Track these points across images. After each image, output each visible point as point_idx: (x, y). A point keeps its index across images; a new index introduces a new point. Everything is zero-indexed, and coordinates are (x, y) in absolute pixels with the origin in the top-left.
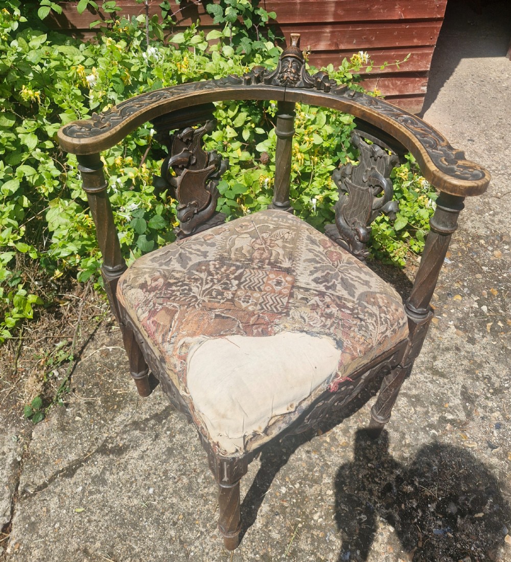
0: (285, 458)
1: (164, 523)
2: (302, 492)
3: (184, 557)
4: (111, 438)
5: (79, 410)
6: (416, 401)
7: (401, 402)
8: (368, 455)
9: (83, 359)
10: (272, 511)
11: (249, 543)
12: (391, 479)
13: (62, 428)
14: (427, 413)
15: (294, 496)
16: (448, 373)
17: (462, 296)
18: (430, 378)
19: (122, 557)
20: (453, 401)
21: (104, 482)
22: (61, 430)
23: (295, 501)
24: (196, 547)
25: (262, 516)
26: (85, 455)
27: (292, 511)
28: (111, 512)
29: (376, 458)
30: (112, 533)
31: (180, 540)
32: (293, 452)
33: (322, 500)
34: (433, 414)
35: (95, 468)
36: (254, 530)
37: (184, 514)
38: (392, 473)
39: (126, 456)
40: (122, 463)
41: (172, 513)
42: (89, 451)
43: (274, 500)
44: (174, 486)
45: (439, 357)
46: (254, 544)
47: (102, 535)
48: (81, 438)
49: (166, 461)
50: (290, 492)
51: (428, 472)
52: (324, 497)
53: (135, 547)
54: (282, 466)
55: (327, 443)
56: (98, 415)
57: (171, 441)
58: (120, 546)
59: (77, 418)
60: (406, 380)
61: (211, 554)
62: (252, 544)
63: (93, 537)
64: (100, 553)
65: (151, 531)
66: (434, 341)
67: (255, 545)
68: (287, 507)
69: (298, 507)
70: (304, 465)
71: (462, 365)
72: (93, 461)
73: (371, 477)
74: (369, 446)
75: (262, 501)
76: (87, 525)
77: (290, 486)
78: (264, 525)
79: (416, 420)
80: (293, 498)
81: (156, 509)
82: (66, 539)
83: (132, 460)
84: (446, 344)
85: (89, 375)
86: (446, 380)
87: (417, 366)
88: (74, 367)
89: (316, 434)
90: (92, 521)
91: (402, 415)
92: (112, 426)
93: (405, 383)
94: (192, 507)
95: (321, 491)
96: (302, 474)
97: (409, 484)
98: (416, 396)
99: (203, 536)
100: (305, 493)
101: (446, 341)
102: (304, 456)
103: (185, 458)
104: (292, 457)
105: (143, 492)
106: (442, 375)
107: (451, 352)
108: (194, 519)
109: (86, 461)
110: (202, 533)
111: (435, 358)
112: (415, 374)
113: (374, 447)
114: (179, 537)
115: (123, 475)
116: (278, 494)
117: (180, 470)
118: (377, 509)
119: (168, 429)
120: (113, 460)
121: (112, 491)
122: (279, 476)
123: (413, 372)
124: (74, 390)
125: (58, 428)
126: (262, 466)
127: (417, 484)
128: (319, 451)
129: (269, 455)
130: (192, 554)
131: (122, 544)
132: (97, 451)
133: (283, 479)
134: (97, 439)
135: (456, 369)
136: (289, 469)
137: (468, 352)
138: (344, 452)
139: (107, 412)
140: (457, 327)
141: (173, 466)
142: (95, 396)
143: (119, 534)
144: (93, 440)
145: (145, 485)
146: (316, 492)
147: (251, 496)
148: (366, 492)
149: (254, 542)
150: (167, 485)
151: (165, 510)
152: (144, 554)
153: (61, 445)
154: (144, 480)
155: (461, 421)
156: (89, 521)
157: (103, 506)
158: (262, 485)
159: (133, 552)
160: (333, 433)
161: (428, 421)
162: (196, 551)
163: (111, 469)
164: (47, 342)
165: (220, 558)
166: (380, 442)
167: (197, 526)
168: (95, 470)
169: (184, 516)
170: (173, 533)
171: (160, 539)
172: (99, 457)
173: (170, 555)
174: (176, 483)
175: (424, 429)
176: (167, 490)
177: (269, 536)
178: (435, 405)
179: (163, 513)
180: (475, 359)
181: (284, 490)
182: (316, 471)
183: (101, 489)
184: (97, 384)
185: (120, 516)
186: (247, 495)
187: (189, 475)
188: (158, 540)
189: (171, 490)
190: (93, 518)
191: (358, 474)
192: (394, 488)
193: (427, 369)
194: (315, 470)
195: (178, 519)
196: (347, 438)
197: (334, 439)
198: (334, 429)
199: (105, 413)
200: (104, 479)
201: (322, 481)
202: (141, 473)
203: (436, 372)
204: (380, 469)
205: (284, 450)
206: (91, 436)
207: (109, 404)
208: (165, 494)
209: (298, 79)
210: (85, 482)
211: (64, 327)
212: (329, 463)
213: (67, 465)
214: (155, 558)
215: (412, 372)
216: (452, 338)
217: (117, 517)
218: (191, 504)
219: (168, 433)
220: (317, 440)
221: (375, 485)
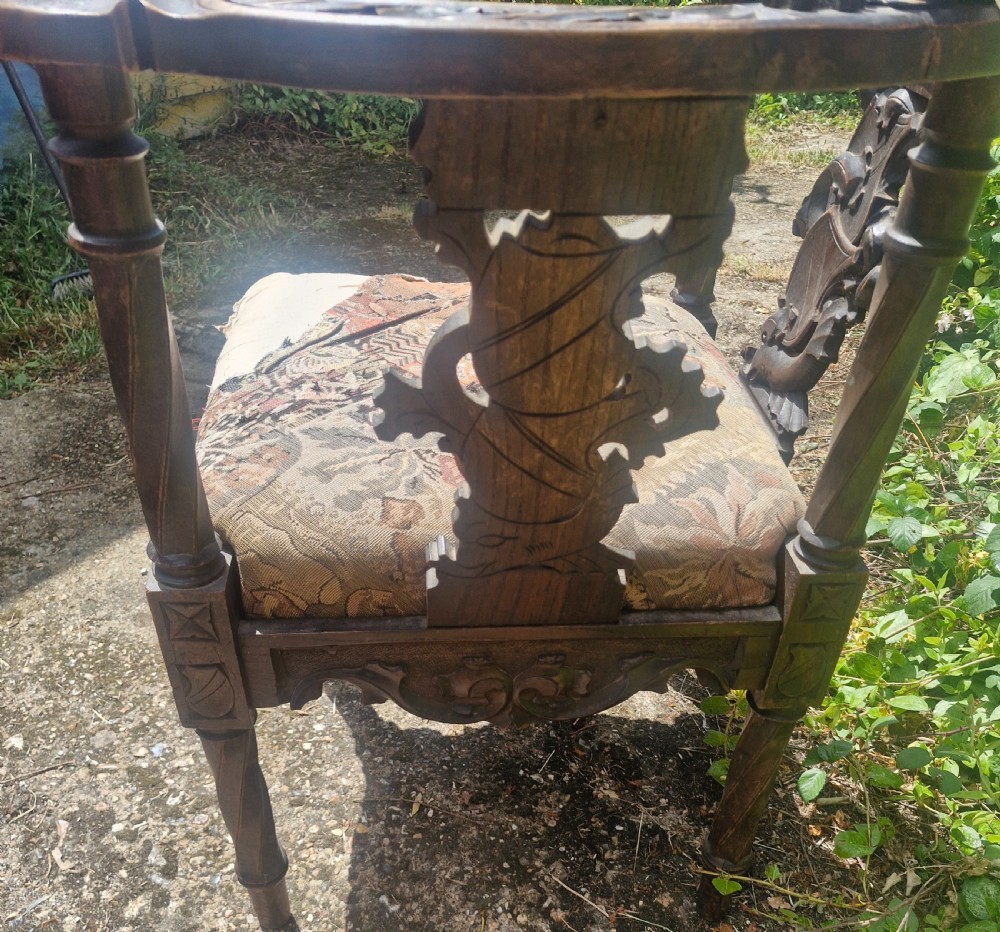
32: (365, 770)
55: (333, 828)
89: (364, 820)
126: (381, 720)
129: (390, 736)
148: (201, 830)
196: (312, 866)
198: (347, 857)
212: (296, 809)
220: (354, 815)
221: (195, 850)
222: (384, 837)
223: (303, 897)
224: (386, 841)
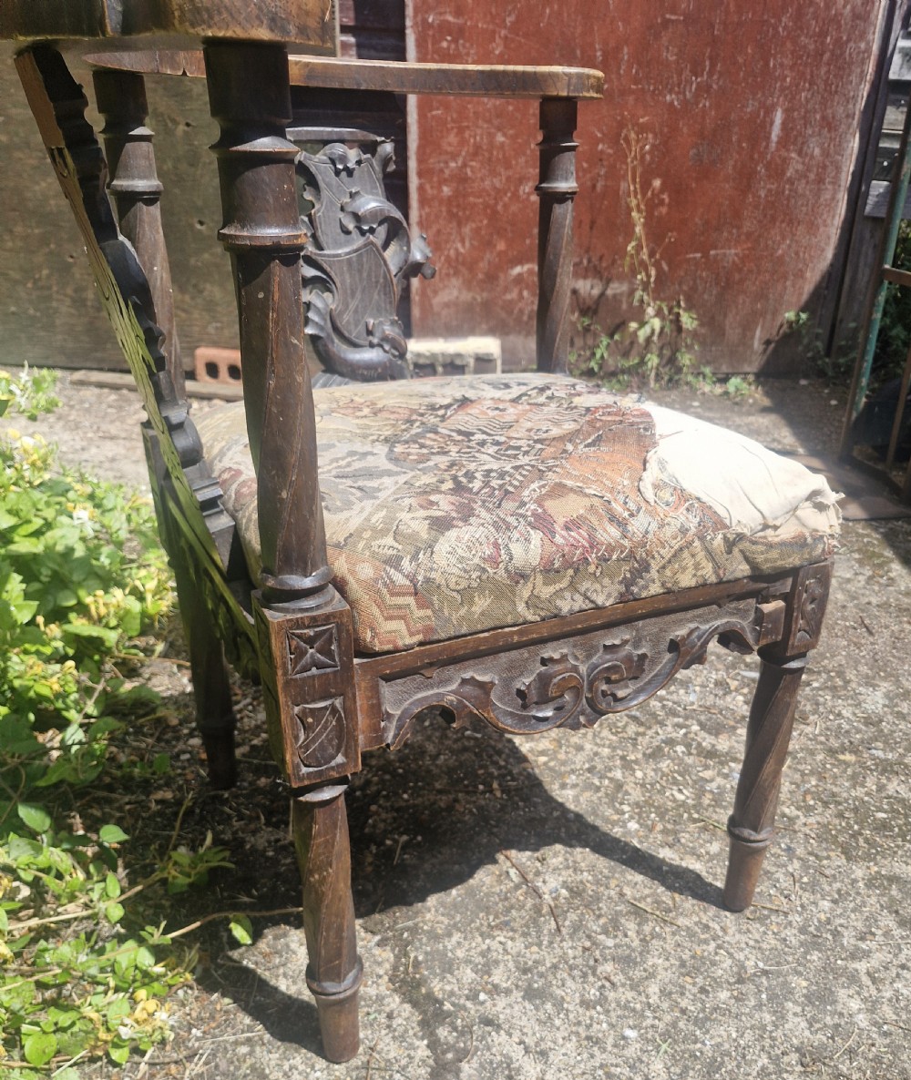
1: (703, 1010)
2: (637, 805)
10: (671, 846)
15: (644, 815)
23: (653, 815)
24: (747, 959)
31: (735, 983)
37: (682, 974)
41: (682, 994)
44: (621, 990)
49: (559, 1004)
50: (636, 818)
53: (760, 1064)
57: (508, 992)
65: (724, 1034)
68: (665, 827)
70: (587, 794)
77: (626, 816)
78: (698, 859)
81: (674, 1024)
94: (667, 959)
95: (635, 783)
96: (604, 800)
99: (726, 945)
100: (638, 802)
102: (570, 792)
103: (555, 967)
104: (572, 807)
105: (632, 1051)
108: (693, 957)
110: (719, 947)
114: (729, 984)
116: (641, 833)
117: (584, 975)
119: (473, 997)
122: (605, 828)
128: (563, 774)
133: (614, 823)
136: (594, 813)
141: (571, 990)
145: (615, 1046)
150: (618, 1005)
151: (675, 1006)
152: (772, 1047)
154: (604, 1050)
159: (771, 1068)
162: (753, 959)
167: (706, 954)
169: (688, 974)
170: (724, 995)
171: (737, 1017)
173: (768, 1000)
174: (613, 984)
176: (629, 1002)
179: (683, 1011)
181: (633, 826)
182: (600, 782)
186: (641, 873)
187: (596, 961)
188: (741, 1020)
189: (630, 995)
194: (598, 784)
195: (694, 984)
201: (619, 780)
202: (585, 1056)
205: (556, 814)
208: (638, 1007)
214: (776, 1027)
218: (660, 961)
219: (482, 996)
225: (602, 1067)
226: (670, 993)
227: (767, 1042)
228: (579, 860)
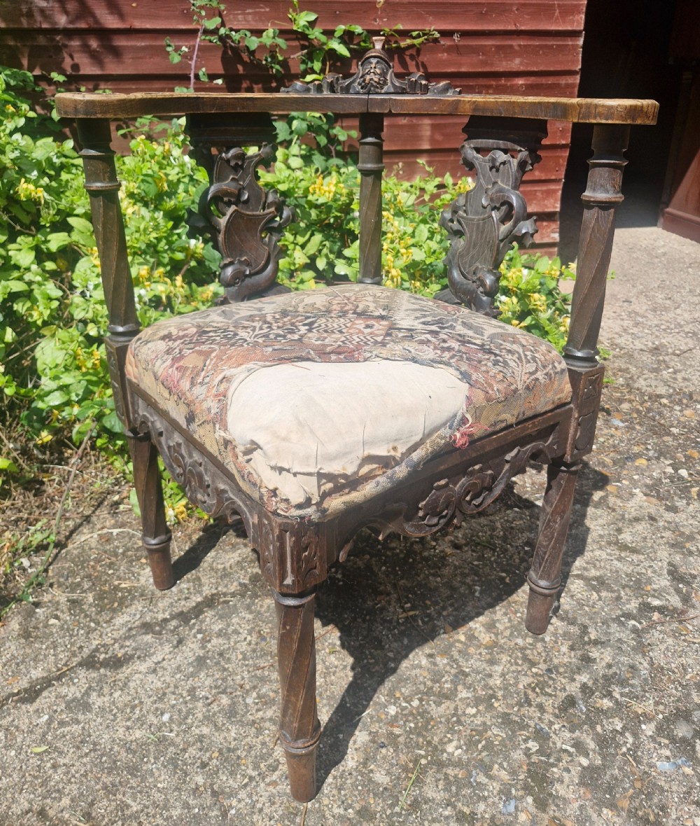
0: (393, 665)
1: (186, 764)
2: (424, 712)
3: (218, 816)
4: (104, 646)
5: (57, 610)
6: (600, 584)
7: (576, 586)
8: (531, 657)
9: (70, 546)
10: (373, 741)
11: (335, 792)
12: (574, 689)
13: (26, 634)
14: (618, 598)
15: (410, 718)
16: (643, 547)
17: (648, 460)
18: (615, 554)
19: (106, 820)
20: (657, 582)
21: (87, 707)
22: (24, 637)
23: (412, 725)
24: (240, 801)
25: (356, 749)
26: (58, 670)
27: (408, 740)
28: (95, 750)
29: (545, 661)
30: (93, 782)
31: (213, 789)
32: (406, 656)
33: (459, 722)
34: (629, 601)
35: (73, 689)
36: (344, 771)
37: (220, 751)
38: (574, 680)
39: (126, 671)
40: (120, 680)
41: (201, 750)
42: (66, 665)
43: (377, 725)
44: (204, 710)
45: (626, 530)
46: (343, 792)
47: (74, 787)
48: (55, 648)
49: (193, 675)
50: (404, 712)
51: (633, 678)
52: (463, 719)
53: (133, 804)
54: (388, 677)
55: (461, 642)
56: (86, 616)
57: (203, 647)
58: (105, 802)
59: (52, 621)
60: (578, 558)
61: (267, 810)
62: (340, 793)
63: (58, 791)
64: (67, 816)
65: (163, 778)
66: (614, 510)
67: (345, 795)
68: (399, 736)
69: (419, 735)
70: (426, 674)
71: (662, 537)
72: (71, 679)
73: (540, 686)
74: (530, 644)
75: (356, 728)
76: (51, 772)
77: (404, 704)
78: (360, 763)
79: (602, 609)
80: (410, 721)
81: (173, 744)
82: (9, 795)
83: (137, 676)
84: (634, 514)
85: (78, 566)
86: (641, 557)
87: (594, 541)
88: (56, 555)
89: (442, 631)
90: (60, 766)
91: (579, 603)
92: (109, 630)
93: (579, 562)
94: (235, 739)
95: (456, 709)
96: (422, 687)
97: (605, 696)
98: (596, 579)
99: (254, 783)
100: (429, 713)
101: (633, 510)
102: (424, 662)
103: (225, 670)
104: (405, 664)
105: (152, 719)
106: (634, 551)
107: (643, 523)
108: (239, 757)
109: (59, 678)
110: (251, 778)
111: (619, 531)
112: (592, 551)
113: (539, 645)
114: (212, 785)
115: (121, 696)
116: (383, 717)
117: (216, 687)
118: (555, 733)
119: (199, 631)
120: (106, 675)
121: (99, 720)
122: (383, 690)
123: (589, 548)
124: (51, 585)
125: (19, 635)
126: (355, 677)
127: (618, 696)
128: (449, 654)
129: (365, 661)
130: (233, 812)
131: (109, 800)
132: (80, 664)
133: (391, 695)
134: (81, 648)
135: (655, 542)
136: (400, 681)
137: (669, 523)
138: (490, 654)
139: (101, 611)
140: (646, 495)
141: (205, 682)
142: (85, 592)
143: (104, 783)
144: (75, 649)
145: (157, 709)
146: (448, 712)
147: (338, 721)
148: (533, 709)
149: (344, 789)
150: (193, 709)
151: (188, 744)
152: (147, 814)
153: (20, 658)
154: (154, 702)
155: (675, 609)
156: (54, 767)
157: (81, 742)
158: (354, 705)
159: (127, 812)
160: (471, 629)
161: (621, 609)
162: (239, 806)
163: (101, 688)
164: (17, 526)
165: (282, 818)
166: (547, 639)
167: (243, 768)
168: (71, 691)
169: (221, 754)
170: (200, 780)
171: (178, 789)
172: (82, 673)
173: (194, 815)
174: (209, 704)
175: (617, 620)
176: (194, 715)
177: (370, 780)
178: (630, 588)
179: (184, 750)
180: (682, 529)
181: (392, 710)
182: (446, 681)
183: (81, 717)
184: (89, 577)
185: (110, 757)
186: (330, 720)
187: (231, 693)
188: (174, 791)
189: (200, 716)
190: (61, 761)
191: (516, 684)
192: (581, 702)
193: (609, 543)
194: (443, 680)
195: (211, 759)
196: (493, 635)
197: (471, 637)
198: (471, 624)
199: (99, 613)
200: (88, 703)
201: (456, 696)
202: (151, 693)
203: (624, 547)
204: (553, 676)
205: (391, 655)
206: (72, 644)
207: (106, 601)
208: (189, 721)
209: (385, 83)
210: (55, 708)
211: (46, 508)
212: (467, 670)
213: (27, 686)
214: (166, 819)
215: (587, 549)
216: (641, 507)
217: (104, 759)
218: (233, 735)
219: (199, 636)
220: (444, 639)
221: (547, 698)
222: (443, 616)
223: (511, 626)
224: (445, 613)
225: (141, 703)
226: (201, 742)
227: (151, 811)
228: (337, 674)
